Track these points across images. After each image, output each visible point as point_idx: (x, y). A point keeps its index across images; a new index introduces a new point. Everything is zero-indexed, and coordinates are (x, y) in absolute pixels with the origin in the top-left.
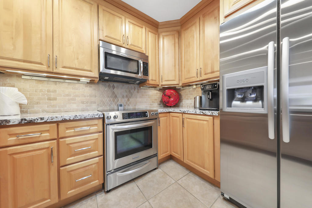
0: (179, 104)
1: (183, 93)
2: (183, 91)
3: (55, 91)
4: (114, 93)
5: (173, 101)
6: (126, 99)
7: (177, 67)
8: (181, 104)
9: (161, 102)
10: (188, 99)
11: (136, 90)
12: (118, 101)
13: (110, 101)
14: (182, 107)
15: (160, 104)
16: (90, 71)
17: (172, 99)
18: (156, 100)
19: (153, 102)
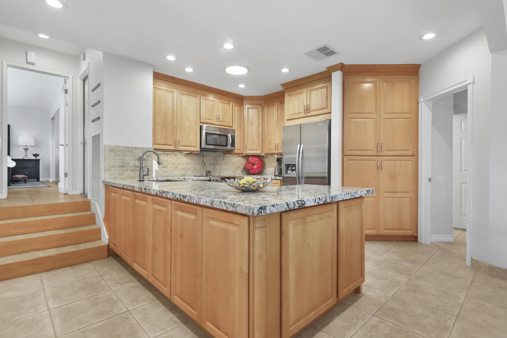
0: (263, 171)
1: (266, 160)
2: (267, 159)
3: (167, 161)
4: (203, 161)
5: (256, 169)
6: (213, 166)
7: (260, 137)
8: (265, 172)
9: (244, 169)
10: (271, 167)
11: (221, 157)
12: (206, 168)
13: (200, 168)
14: (266, 174)
15: (243, 172)
16: (195, 147)
17: (256, 167)
18: (239, 167)
19: (236, 169)
